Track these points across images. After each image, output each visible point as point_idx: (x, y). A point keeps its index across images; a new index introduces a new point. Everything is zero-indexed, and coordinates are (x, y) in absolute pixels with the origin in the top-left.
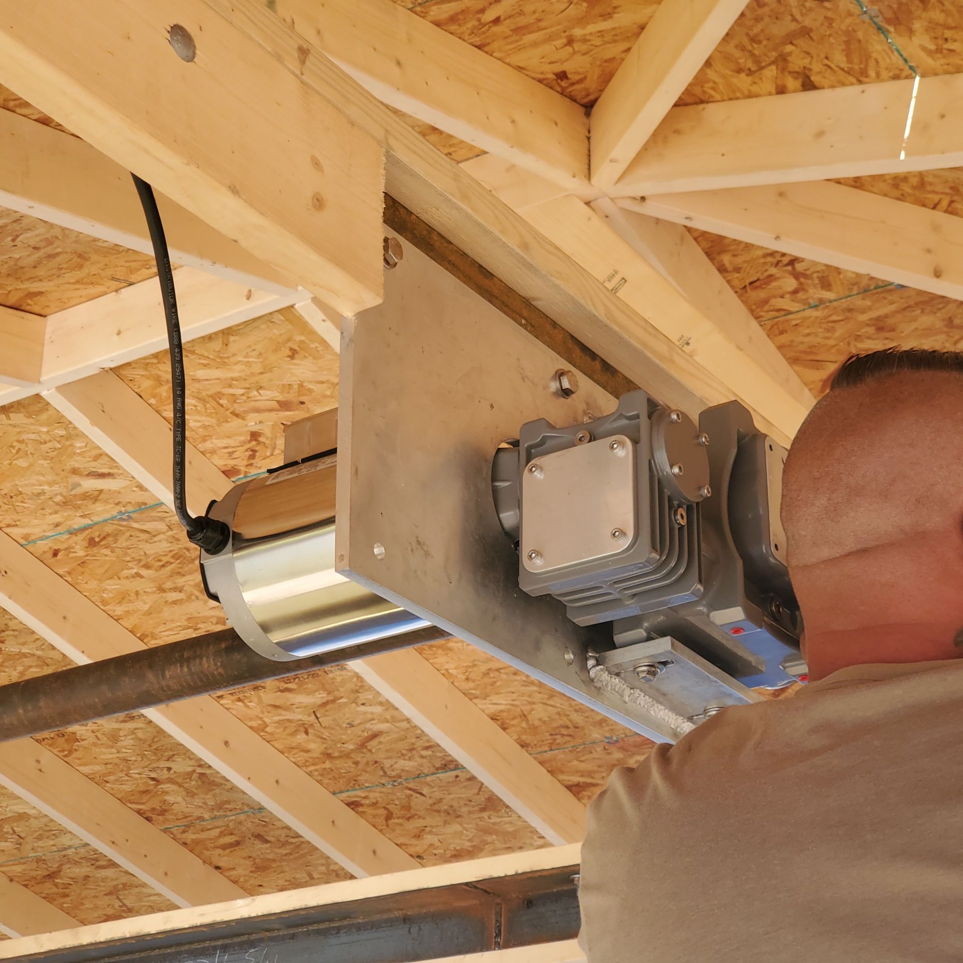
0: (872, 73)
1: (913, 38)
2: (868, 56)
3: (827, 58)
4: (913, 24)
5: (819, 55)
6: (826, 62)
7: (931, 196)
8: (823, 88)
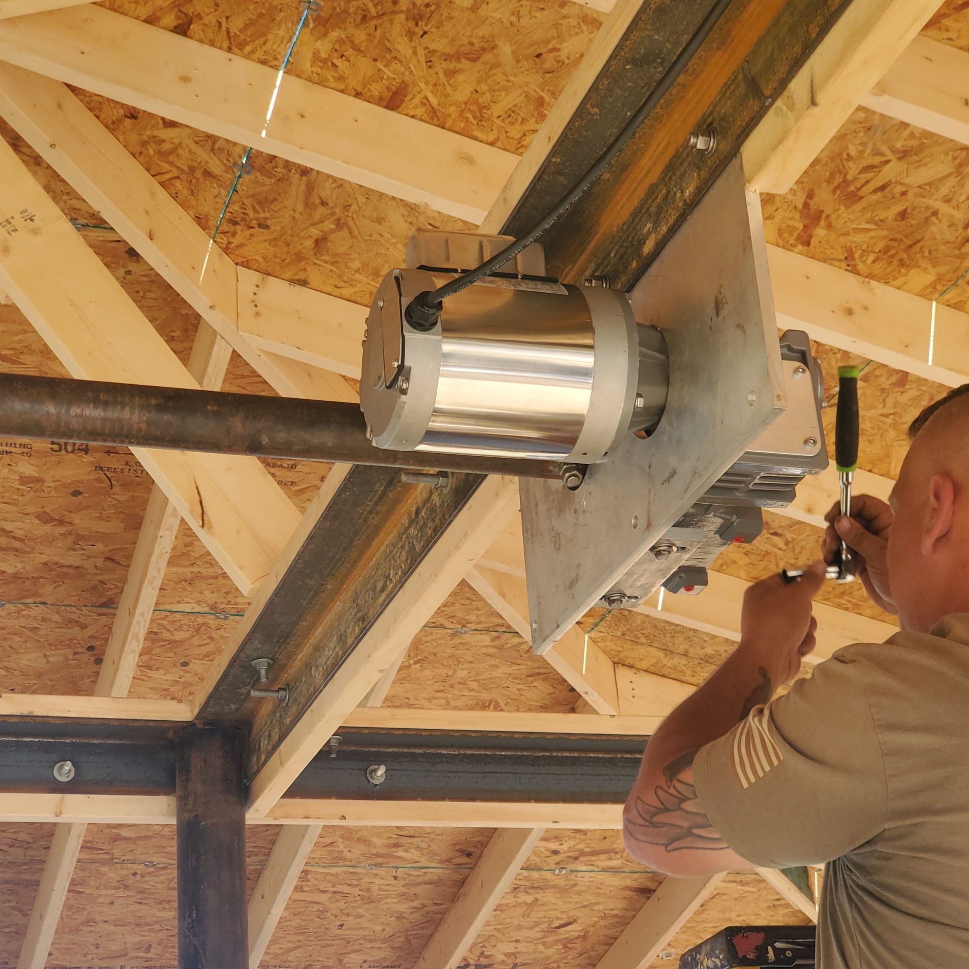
0: (248, 49)
1: (319, 41)
2: (264, 34)
3: (227, 18)
4: (333, 31)
5: (224, 11)
6: (223, 21)
7: (166, 165)
8: (191, 38)
